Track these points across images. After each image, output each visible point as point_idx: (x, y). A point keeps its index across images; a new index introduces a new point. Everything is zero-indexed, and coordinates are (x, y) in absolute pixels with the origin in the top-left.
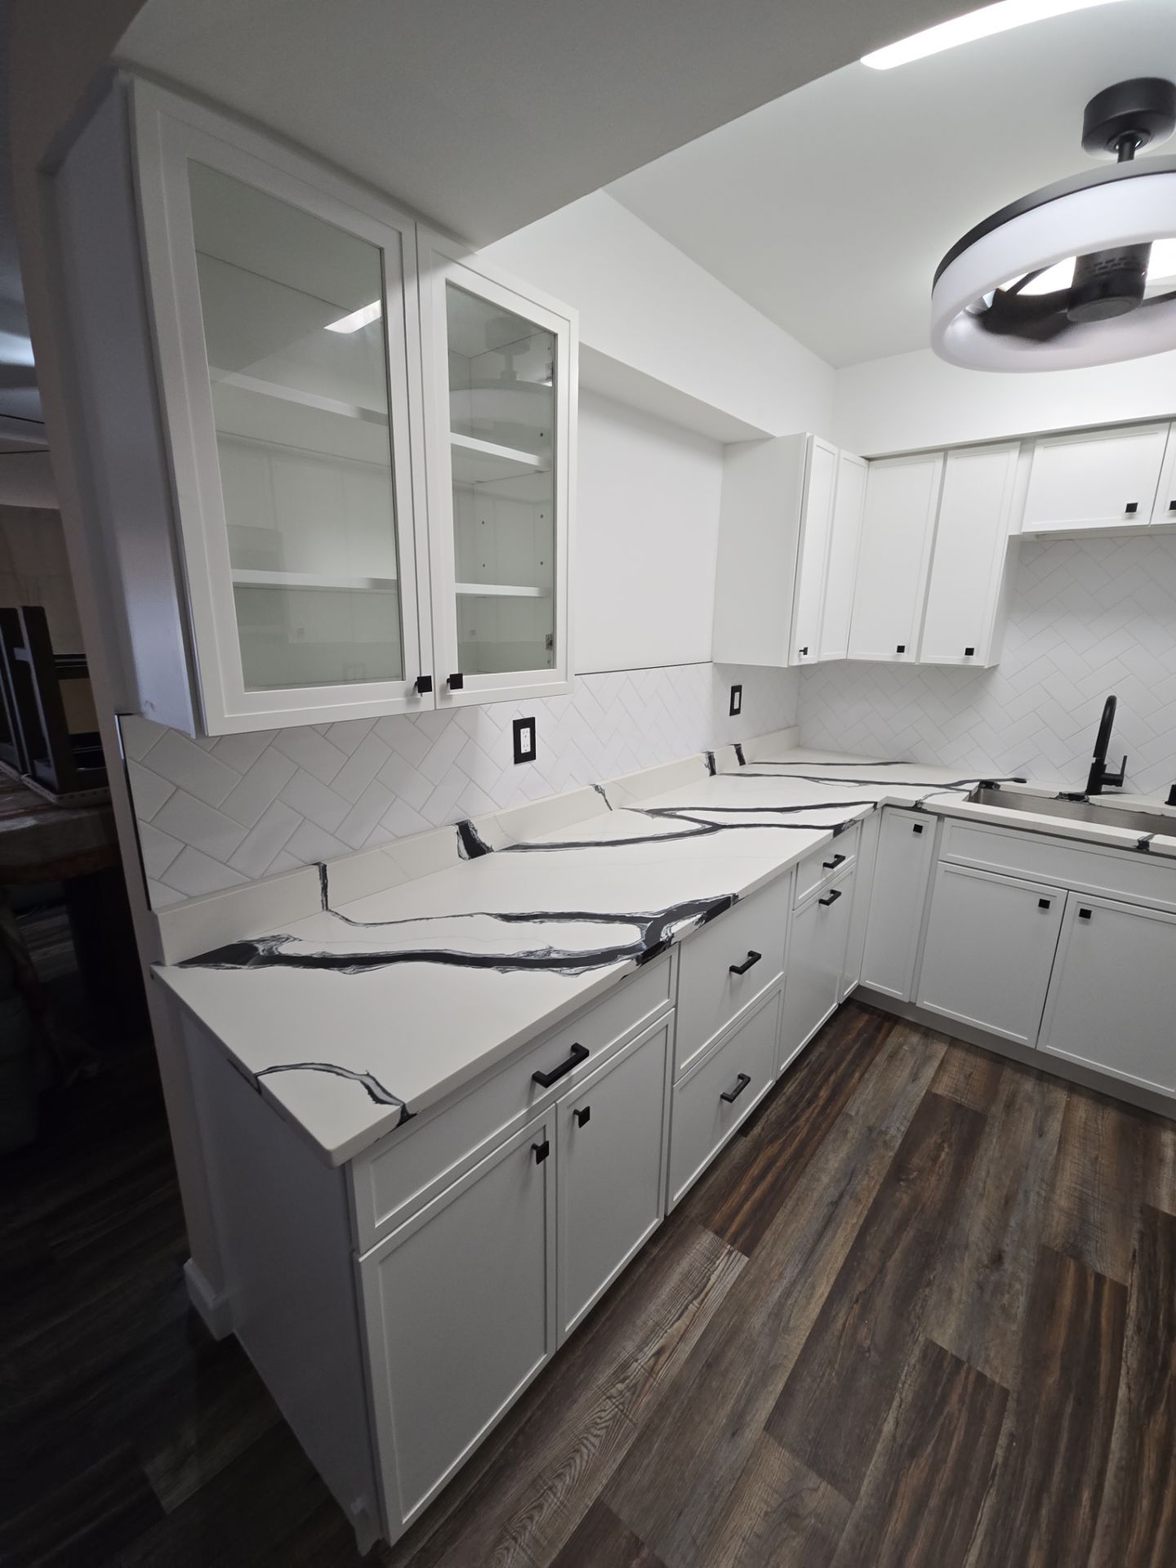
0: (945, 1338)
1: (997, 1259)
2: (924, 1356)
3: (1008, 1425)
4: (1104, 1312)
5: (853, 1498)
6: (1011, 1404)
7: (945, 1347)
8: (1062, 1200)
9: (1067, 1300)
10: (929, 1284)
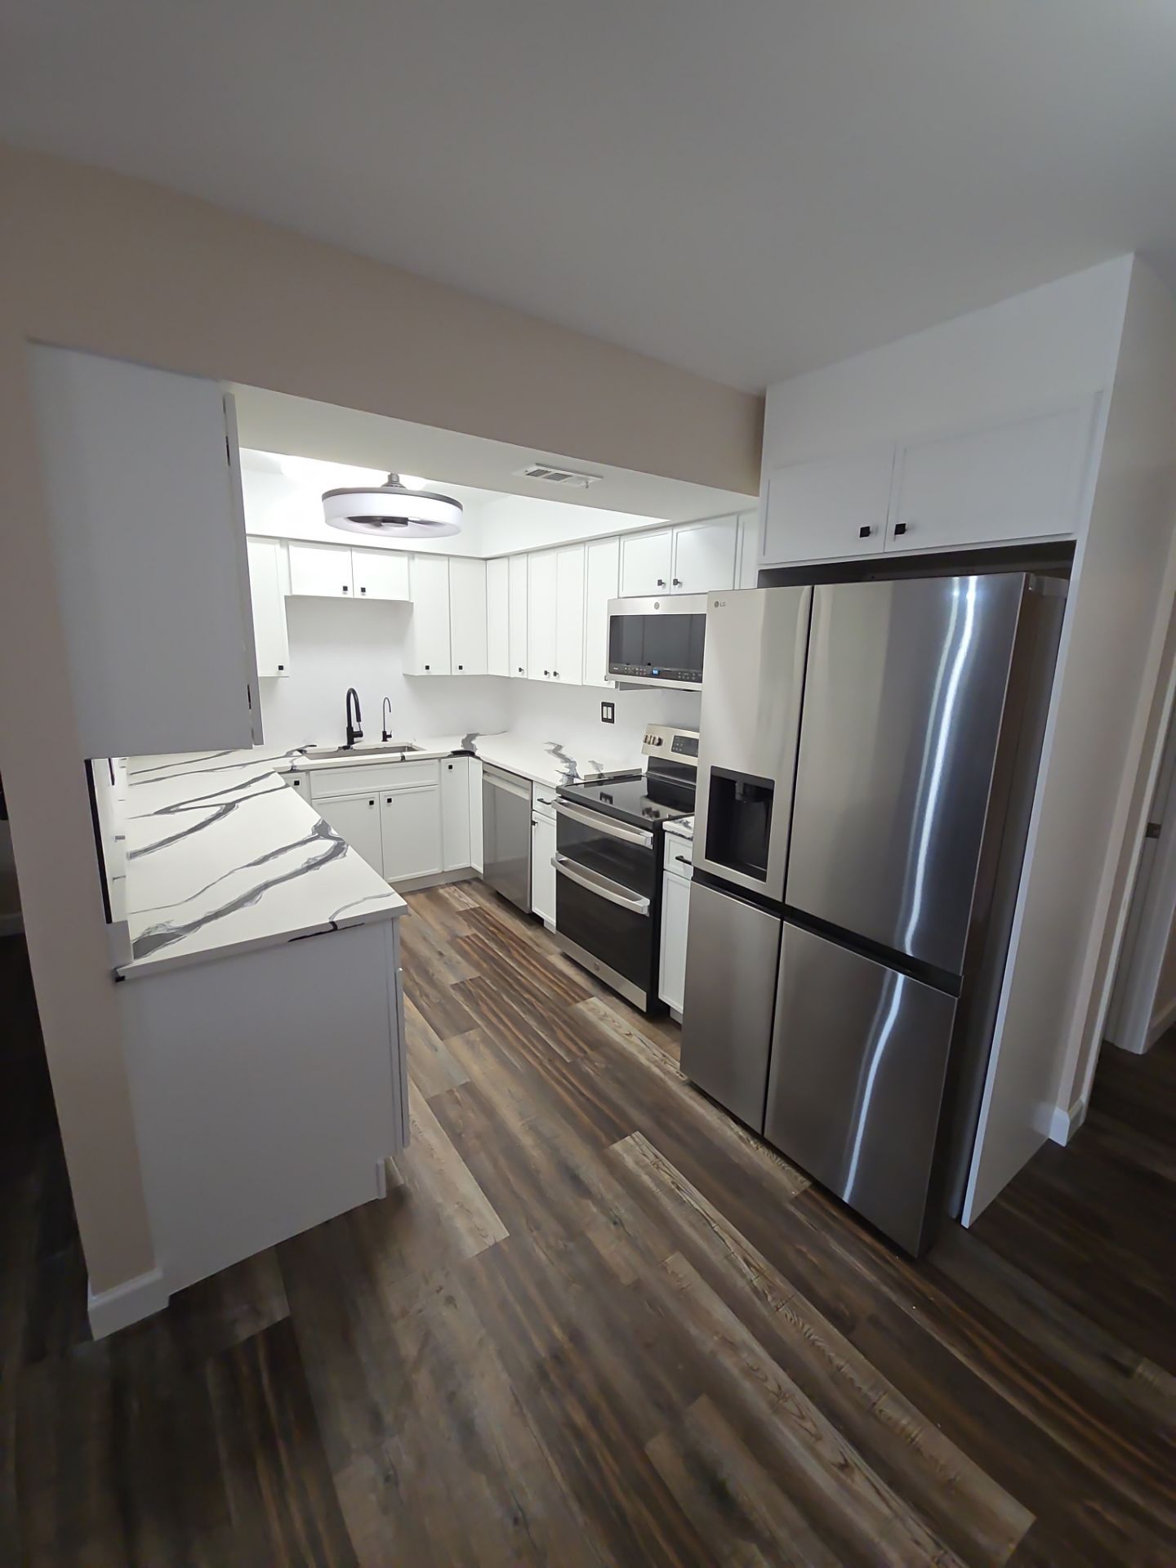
0: (454, 981)
1: (441, 954)
2: (454, 989)
3: (488, 982)
4: (477, 942)
5: (479, 1026)
6: (483, 978)
7: (455, 982)
8: (438, 927)
9: (467, 947)
10: (433, 975)
